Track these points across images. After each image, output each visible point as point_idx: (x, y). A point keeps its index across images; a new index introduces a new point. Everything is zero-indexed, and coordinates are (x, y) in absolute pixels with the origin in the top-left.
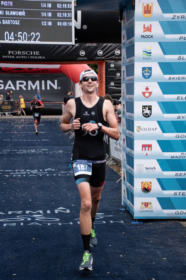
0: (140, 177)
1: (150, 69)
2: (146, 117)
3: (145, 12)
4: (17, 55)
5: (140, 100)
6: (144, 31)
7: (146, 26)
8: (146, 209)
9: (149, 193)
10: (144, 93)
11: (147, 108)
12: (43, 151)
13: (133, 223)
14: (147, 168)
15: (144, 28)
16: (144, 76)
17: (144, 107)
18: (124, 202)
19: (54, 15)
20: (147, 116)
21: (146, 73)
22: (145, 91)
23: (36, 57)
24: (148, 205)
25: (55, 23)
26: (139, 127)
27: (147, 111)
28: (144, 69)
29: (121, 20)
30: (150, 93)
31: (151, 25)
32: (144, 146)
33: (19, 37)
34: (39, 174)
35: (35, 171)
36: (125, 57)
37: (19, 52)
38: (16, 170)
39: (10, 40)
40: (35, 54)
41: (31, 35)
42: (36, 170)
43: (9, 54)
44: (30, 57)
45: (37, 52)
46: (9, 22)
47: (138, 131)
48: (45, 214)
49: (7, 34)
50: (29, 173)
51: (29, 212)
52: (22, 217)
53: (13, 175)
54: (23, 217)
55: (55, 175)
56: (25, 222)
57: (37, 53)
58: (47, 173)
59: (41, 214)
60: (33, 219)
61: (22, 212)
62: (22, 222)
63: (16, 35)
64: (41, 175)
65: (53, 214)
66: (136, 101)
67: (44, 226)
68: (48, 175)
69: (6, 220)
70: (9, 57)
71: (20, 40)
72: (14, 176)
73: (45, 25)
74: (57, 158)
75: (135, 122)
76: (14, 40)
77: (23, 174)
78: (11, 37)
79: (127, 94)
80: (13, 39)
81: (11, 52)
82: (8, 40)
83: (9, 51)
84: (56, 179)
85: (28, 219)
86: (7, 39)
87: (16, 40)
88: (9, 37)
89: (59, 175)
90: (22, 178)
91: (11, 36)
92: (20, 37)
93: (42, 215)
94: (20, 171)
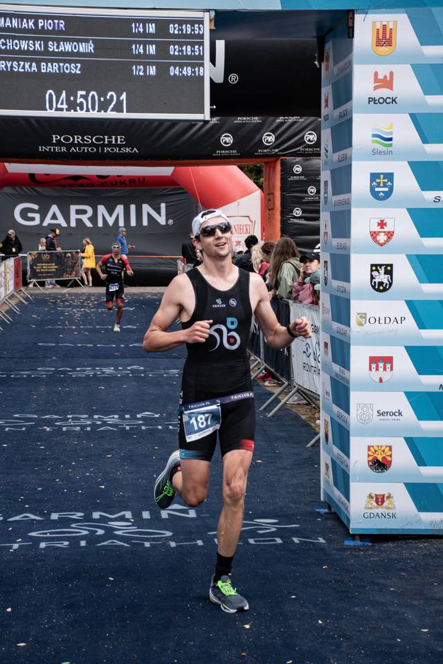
0: (363, 433)
1: (390, 176)
2: (378, 290)
3: (379, 43)
4: (73, 144)
5: (364, 250)
6: (376, 88)
7: (381, 77)
8: (380, 510)
9: (386, 473)
10: (374, 235)
11: (382, 271)
12: (132, 371)
13: (348, 543)
14: (380, 414)
15: (376, 80)
16: (375, 195)
17: (375, 267)
18: (327, 494)
19: (163, 50)
20: (380, 288)
21: (378, 186)
22: (378, 229)
23: (116, 150)
24: (383, 502)
25: (163, 69)
26: (363, 316)
27: (382, 277)
28: (374, 176)
29: (321, 61)
30: (390, 235)
31: (391, 74)
32: (374, 360)
33: (79, 101)
34: (123, 425)
35: (113, 418)
36: (330, 148)
37: (78, 138)
38: (69, 416)
39: (57, 109)
40: (114, 142)
41: (108, 97)
42: (116, 416)
43: (54, 141)
44: (103, 150)
45: (119, 137)
46: (56, 68)
47: (361, 325)
48: (138, 521)
49: (51, 96)
50: (99, 423)
51: (100, 515)
52: (83, 526)
53: (61, 427)
54: (86, 526)
55: (160, 427)
56: (92, 538)
57: (119, 140)
58: (141, 422)
59: (127, 520)
60: (110, 533)
61: (82, 514)
62: (83, 537)
63: (72, 98)
64: (128, 428)
65: (156, 521)
66: (355, 252)
67: (136, 547)
68: (143, 428)
69: (46, 534)
70: (54, 149)
71: (82, 109)
72: (64, 429)
73: (141, 74)
74: (166, 388)
75: (353, 303)
76: (68, 110)
77: (86, 426)
78: (59, 103)
79: (333, 237)
80: (65, 106)
81: (59, 137)
82: (54, 109)
83: (54, 136)
84: (163, 437)
85: (96, 531)
86: (51, 108)
87: (72, 111)
88: (57, 104)
89: (171, 427)
90: (83, 435)
91: (60, 101)
92: (82, 103)
93: (131, 522)
94: (79, 419)
